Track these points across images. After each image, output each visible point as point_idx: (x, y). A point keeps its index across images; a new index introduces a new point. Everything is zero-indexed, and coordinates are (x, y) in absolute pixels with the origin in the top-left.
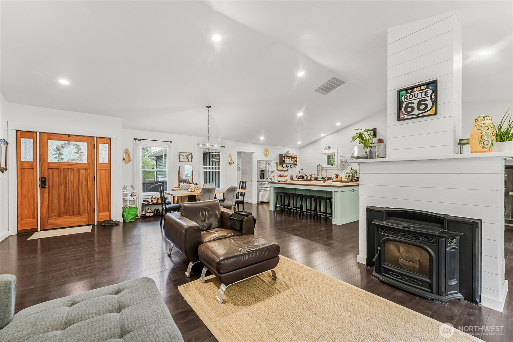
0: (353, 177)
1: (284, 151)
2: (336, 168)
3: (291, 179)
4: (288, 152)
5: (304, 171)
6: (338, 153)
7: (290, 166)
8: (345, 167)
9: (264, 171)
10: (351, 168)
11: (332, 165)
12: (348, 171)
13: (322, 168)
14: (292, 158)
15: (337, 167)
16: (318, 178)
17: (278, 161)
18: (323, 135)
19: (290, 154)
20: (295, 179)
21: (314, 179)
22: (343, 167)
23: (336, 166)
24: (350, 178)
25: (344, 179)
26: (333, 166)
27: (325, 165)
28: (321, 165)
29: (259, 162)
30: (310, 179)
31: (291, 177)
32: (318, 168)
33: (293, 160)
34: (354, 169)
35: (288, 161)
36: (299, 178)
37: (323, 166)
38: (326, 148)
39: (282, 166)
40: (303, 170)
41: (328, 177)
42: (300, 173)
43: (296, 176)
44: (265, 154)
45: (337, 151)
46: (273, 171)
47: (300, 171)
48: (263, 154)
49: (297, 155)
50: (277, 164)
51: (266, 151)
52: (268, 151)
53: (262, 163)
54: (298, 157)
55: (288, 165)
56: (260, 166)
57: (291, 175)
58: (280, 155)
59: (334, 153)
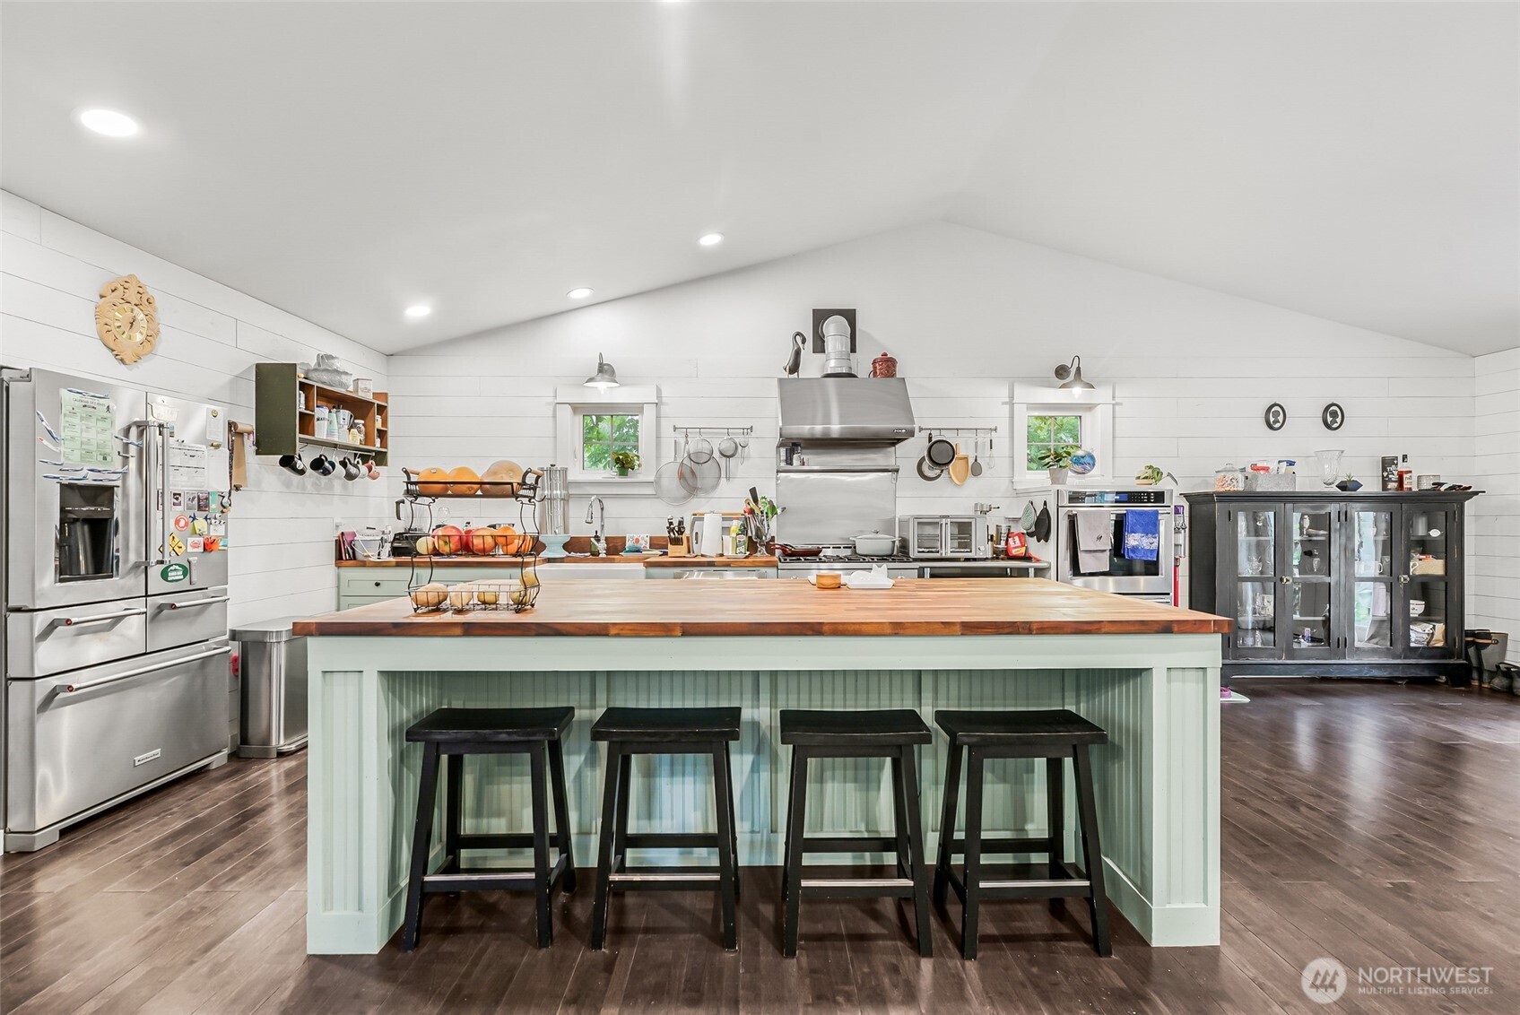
2: (650, 491)
3: (339, 557)
6: (664, 409)
7: (344, 463)
8: (703, 484)
9: (111, 489)
10: (754, 492)
11: (627, 472)
13: (569, 484)
14: (359, 408)
15: (656, 483)
16: (544, 547)
17: (247, 421)
18: (580, 294)
20: (374, 559)
22: (691, 483)
23: (648, 476)
26: (626, 479)
27: (574, 471)
28: (565, 470)
31: (339, 544)
33: (362, 421)
35: (332, 426)
37: (570, 477)
38: (599, 370)
39: (288, 462)
41: (607, 539)
42: (399, 518)
43: (382, 539)
44: (107, 321)
45: (659, 397)
46: (207, 499)
47: (398, 503)
48: (92, 328)
49: (387, 396)
50: (237, 436)
51: (126, 297)
52: (154, 310)
53: (73, 413)
54: (391, 409)
55: (327, 456)
56: (57, 444)
57: (340, 527)
58: (257, 366)
59: (639, 405)
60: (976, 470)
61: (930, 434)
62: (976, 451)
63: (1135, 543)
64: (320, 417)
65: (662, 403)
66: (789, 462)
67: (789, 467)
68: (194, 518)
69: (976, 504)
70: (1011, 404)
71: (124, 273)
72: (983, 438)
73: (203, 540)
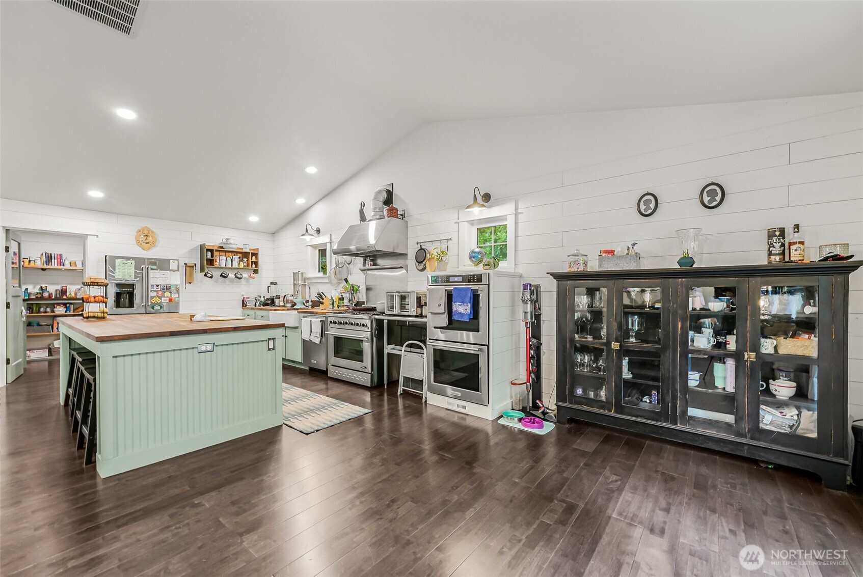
0: (350, 301)
1: (214, 239)
2: (327, 281)
3: (243, 306)
4: (228, 239)
5: (278, 286)
6: (332, 244)
7: (235, 275)
9: (132, 284)
10: (346, 280)
11: (324, 273)
14: (245, 255)
15: (330, 277)
16: (296, 304)
17: (196, 261)
19: (231, 246)
20: (253, 307)
22: (338, 276)
23: (328, 274)
24: (345, 303)
27: (313, 272)
28: (303, 273)
29: (111, 261)
31: (243, 301)
32: (294, 281)
33: (245, 259)
34: (353, 281)
35: (222, 261)
36: (265, 304)
37: (311, 276)
38: (307, 231)
39: (206, 275)
40: (275, 284)
42: (268, 293)
43: (256, 300)
44: (138, 240)
45: (331, 239)
46: (170, 287)
47: (268, 287)
48: (134, 242)
49: (257, 249)
50: (189, 268)
51: (144, 232)
52: (154, 234)
53: (120, 265)
54: (259, 253)
55: (227, 272)
56: (114, 273)
57: (242, 295)
58: (201, 245)
59: (325, 244)
61: (420, 245)
63: (456, 309)
65: (332, 242)
66: (364, 265)
67: (364, 268)
68: (165, 292)
70: (459, 223)
71: (144, 226)
72: (443, 245)
73: (168, 299)
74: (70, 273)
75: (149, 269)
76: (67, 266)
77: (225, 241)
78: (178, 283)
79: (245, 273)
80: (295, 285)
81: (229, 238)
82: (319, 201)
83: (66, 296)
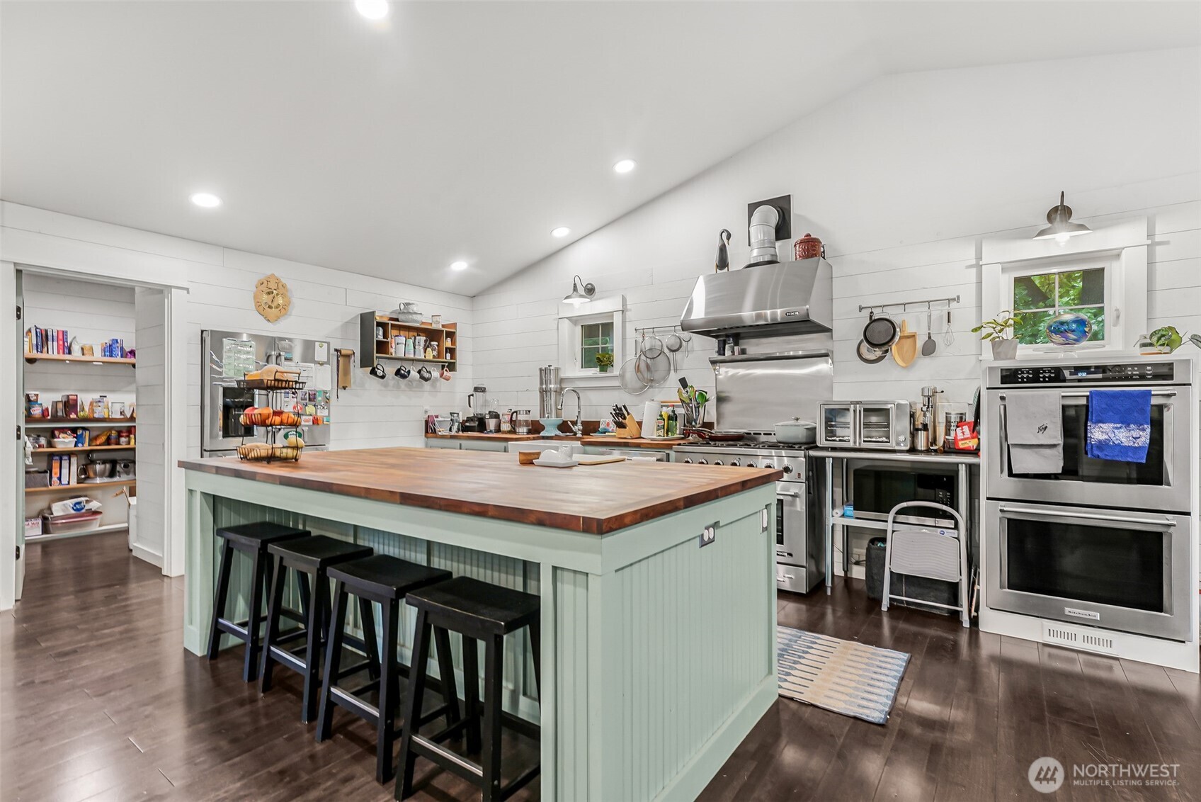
0: (689, 421)
2: (617, 383)
3: (427, 432)
4: (408, 304)
5: (488, 395)
6: (628, 314)
7: (419, 372)
8: (657, 376)
10: (683, 382)
11: (604, 368)
12: (669, 392)
13: (562, 380)
14: (432, 335)
15: (622, 376)
16: (543, 428)
17: (354, 346)
19: (415, 317)
20: (447, 433)
21: (529, 432)
22: (647, 375)
23: (616, 371)
24: (679, 424)
25: (650, 433)
26: (604, 375)
27: (574, 370)
28: (557, 370)
29: (211, 342)
30: (510, 432)
31: (427, 422)
32: (541, 383)
33: (435, 343)
34: (696, 383)
35: (401, 346)
36: (464, 428)
37: (562, 375)
38: (576, 290)
39: (373, 372)
40: (483, 390)
41: (583, 423)
42: (470, 406)
43: (451, 420)
44: (259, 300)
45: (624, 304)
46: (315, 394)
47: (469, 396)
48: (252, 305)
49: (454, 325)
50: (343, 357)
51: (269, 286)
52: (287, 291)
53: (230, 350)
54: (458, 334)
55: (408, 366)
56: (221, 367)
57: (426, 412)
58: (361, 315)
59: (611, 314)
60: (929, 348)
61: (872, 312)
62: (929, 329)
63: (1103, 437)
64: (400, 342)
65: (627, 310)
66: (722, 352)
67: (721, 358)
68: (306, 405)
69: (923, 389)
70: (979, 267)
71: (269, 273)
72: (938, 311)
73: (311, 418)
74: (79, 368)
75: (283, 358)
76: (76, 354)
77: (402, 307)
78: (328, 388)
79: (434, 370)
80: (543, 392)
81: (411, 302)
82: (595, 231)
83: (76, 414)
